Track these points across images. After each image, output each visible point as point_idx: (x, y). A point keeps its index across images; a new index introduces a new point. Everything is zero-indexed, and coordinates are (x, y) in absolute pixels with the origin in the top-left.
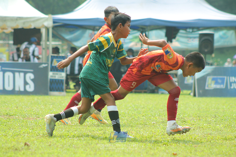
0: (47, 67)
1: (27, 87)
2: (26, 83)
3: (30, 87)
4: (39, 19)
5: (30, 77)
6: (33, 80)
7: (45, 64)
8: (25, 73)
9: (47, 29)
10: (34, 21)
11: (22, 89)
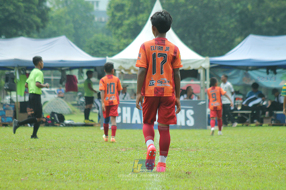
0: (205, 104)
1: (188, 122)
2: (187, 119)
3: (190, 122)
4: (197, 61)
5: (190, 113)
6: (193, 116)
7: (204, 101)
8: (186, 110)
9: (205, 70)
10: (193, 63)
11: (183, 124)
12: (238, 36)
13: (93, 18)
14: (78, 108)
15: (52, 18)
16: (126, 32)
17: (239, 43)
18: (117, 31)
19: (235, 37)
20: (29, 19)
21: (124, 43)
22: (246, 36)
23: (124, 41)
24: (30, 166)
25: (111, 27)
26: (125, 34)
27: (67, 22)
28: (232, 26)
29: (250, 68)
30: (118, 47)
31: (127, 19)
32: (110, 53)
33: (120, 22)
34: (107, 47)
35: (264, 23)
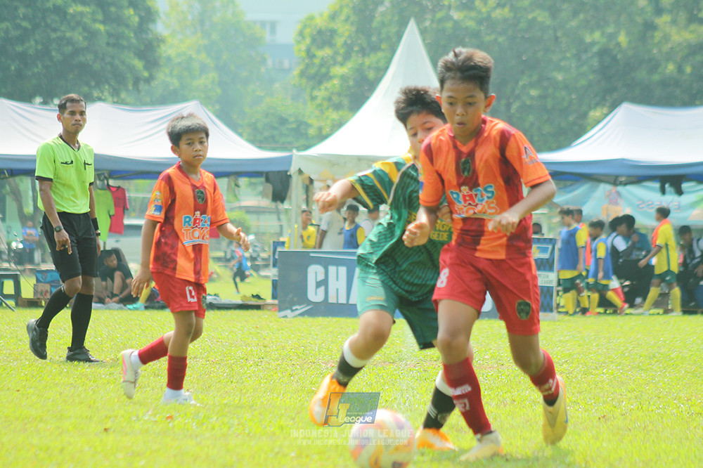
12: (597, 105)
13: (264, 61)
14: (226, 266)
15: (169, 59)
16: (339, 94)
17: (598, 122)
18: (316, 93)
19: (590, 108)
20: (117, 62)
21: (333, 120)
22: (614, 106)
23: (334, 115)
24: (116, 400)
25: (304, 81)
26: (335, 99)
27: (204, 69)
28: (583, 82)
29: (623, 179)
30: (320, 129)
31: (342, 65)
32: (302, 142)
33: (323, 70)
34: (294, 126)
35: (656, 77)
